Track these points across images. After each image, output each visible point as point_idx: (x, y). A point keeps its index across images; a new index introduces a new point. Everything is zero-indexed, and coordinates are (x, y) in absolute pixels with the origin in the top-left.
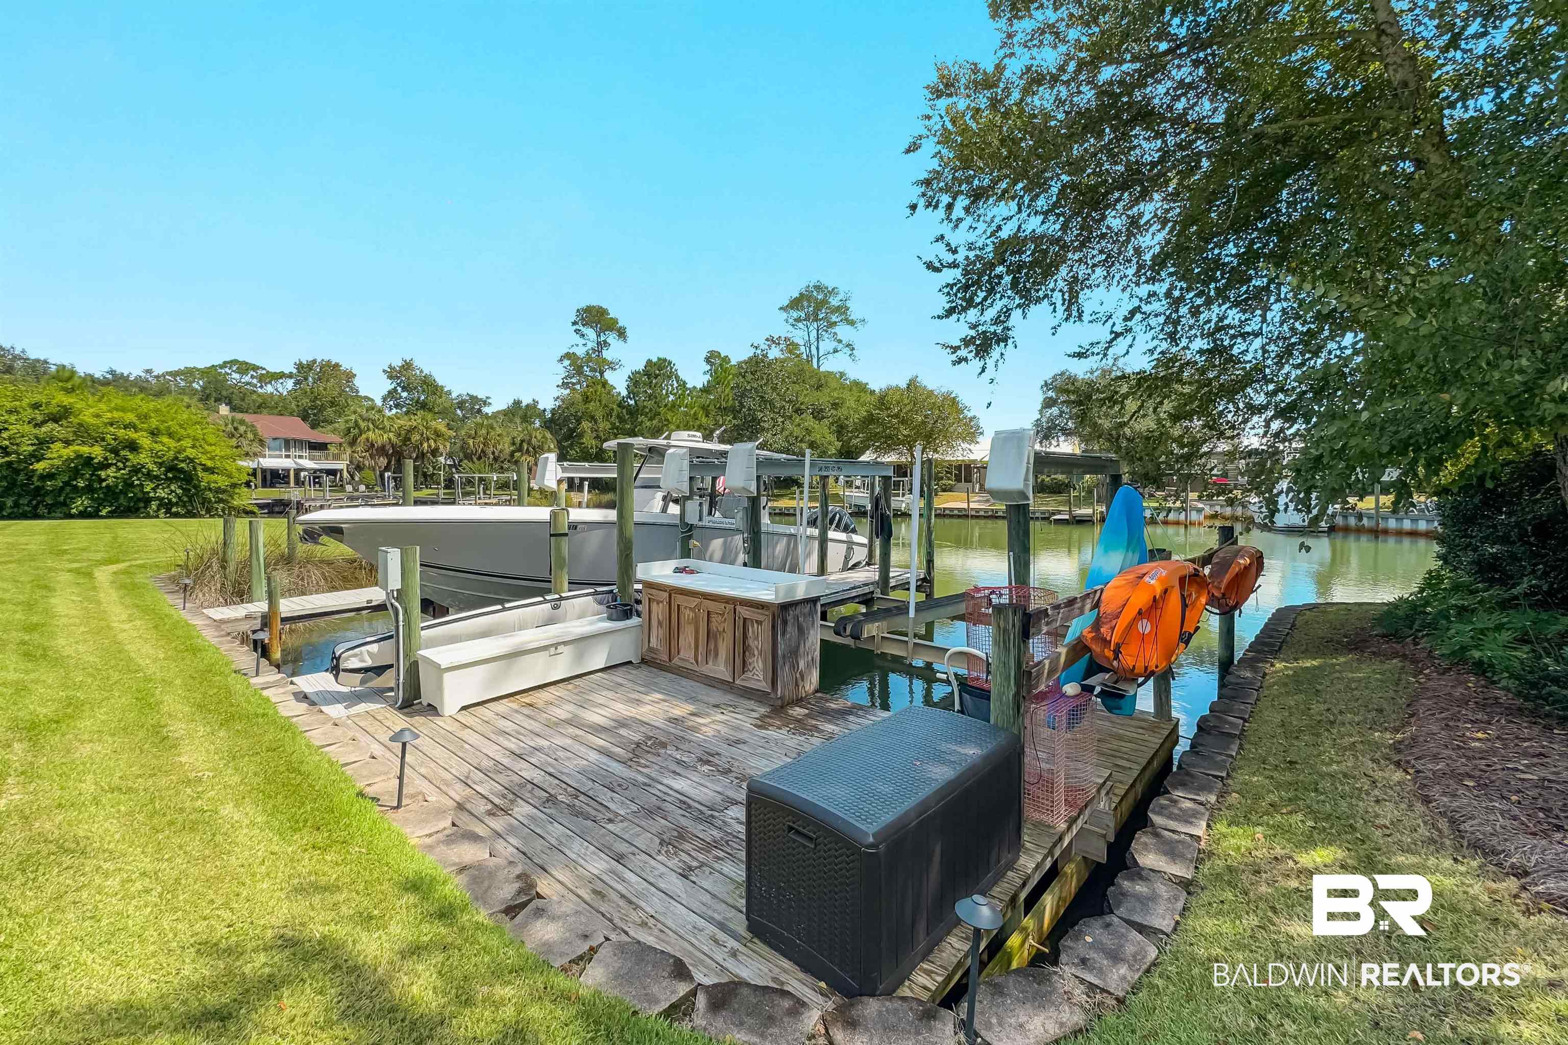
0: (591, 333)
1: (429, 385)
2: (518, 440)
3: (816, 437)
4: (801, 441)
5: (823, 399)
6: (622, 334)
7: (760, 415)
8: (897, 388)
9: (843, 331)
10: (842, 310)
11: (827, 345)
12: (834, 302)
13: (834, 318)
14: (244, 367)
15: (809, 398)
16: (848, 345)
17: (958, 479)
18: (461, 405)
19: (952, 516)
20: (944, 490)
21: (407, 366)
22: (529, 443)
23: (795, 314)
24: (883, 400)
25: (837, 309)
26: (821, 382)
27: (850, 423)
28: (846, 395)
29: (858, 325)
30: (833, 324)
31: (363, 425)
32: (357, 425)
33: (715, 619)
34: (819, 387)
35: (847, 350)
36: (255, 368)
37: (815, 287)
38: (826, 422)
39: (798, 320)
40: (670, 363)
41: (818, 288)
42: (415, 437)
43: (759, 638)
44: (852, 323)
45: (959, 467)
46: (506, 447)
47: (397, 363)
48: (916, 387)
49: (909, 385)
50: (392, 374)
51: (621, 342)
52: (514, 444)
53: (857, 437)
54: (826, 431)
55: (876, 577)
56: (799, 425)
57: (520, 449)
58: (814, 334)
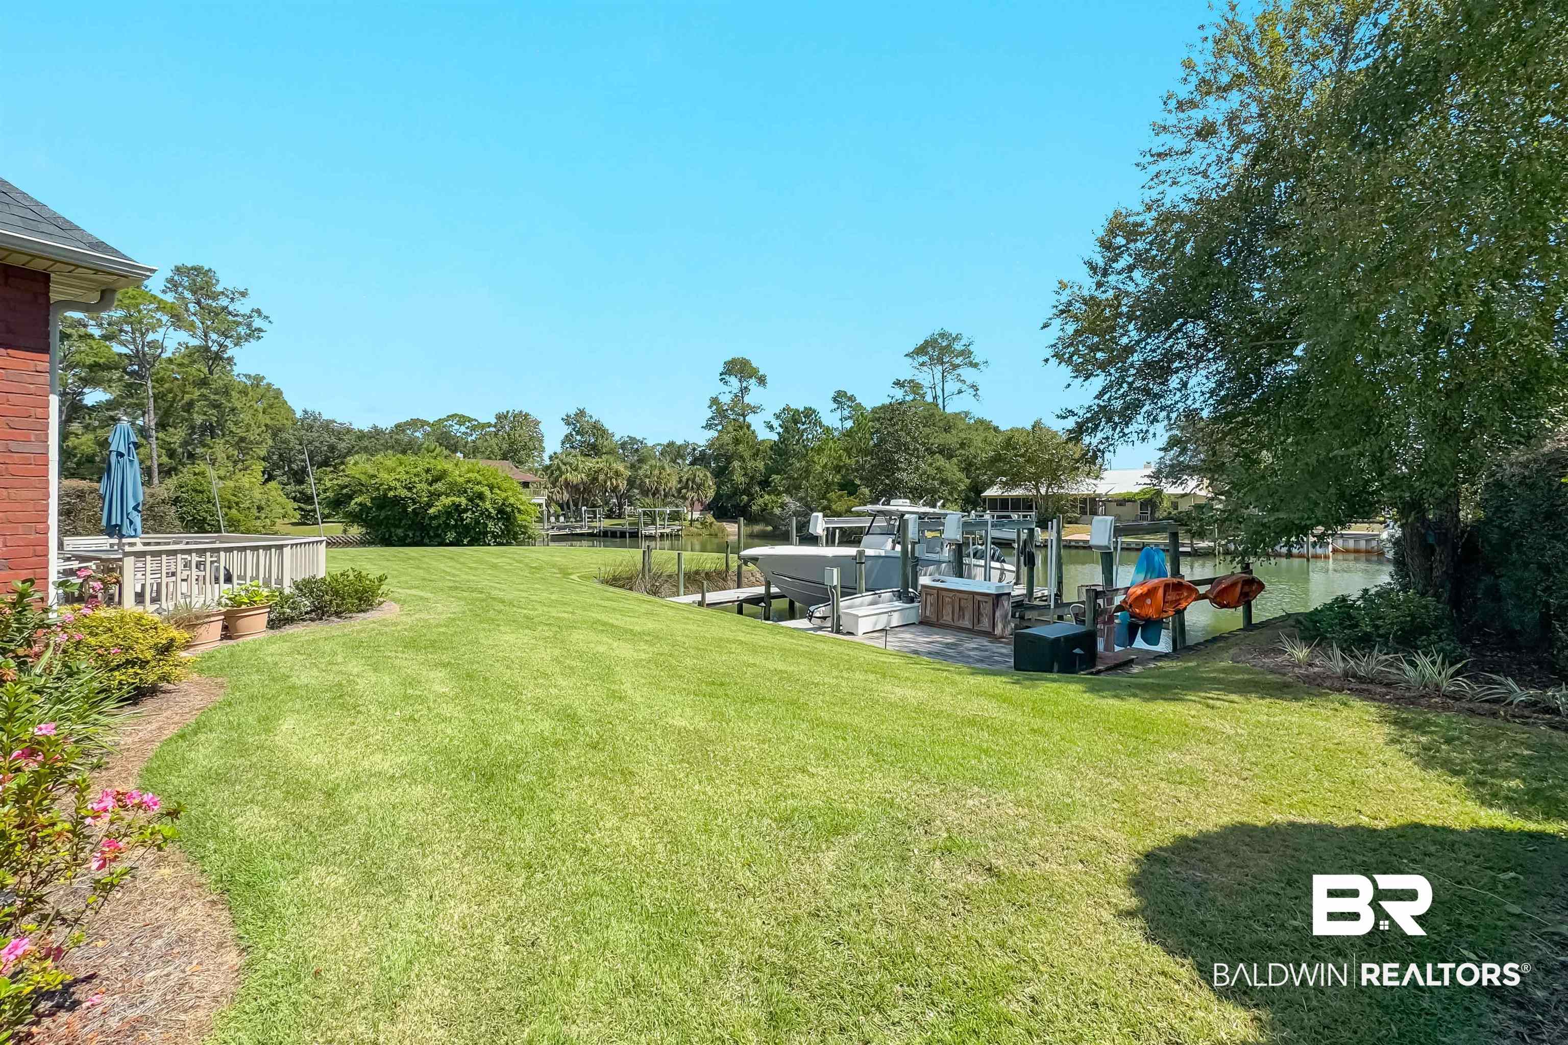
0: (734, 381)
1: (598, 430)
2: (684, 479)
3: (949, 475)
4: (933, 479)
5: (951, 439)
6: (762, 381)
7: (896, 457)
8: (1021, 431)
9: (967, 373)
10: (966, 353)
11: (952, 386)
12: (958, 346)
13: (958, 361)
14: (462, 420)
15: (939, 439)
16: (973, 386)
17: (1083, 512)
18: (623, 446)
19: (1077, 547)
20: (1070, 523)
21: (581, 413)
22: (693, 481)
23: (922, 359)
24: (1009, 443)
25: (961, 353)
26: (949, 424)
27: (978, 461)
28: (973, 435)
29: (982, 367)
30: (955, 367)
31: (563, 467)
32: (559, 468)
33: (963, 602)
34: (947, 429)
35: (971, 391)
36: (470, 420)
37: (940, 335)
38: (955, 460)
39: (923, 364)
40: (814, 411)
41: (943, 335)
42: (601, 477)
43: (987, 609)
44: (975, 365)
45: (1084, 501)
46: (674, 483)
47: (572, 412)
48: (1041, 429)
49: (1034, 427)
50: (567, 421)
51: (761, 388)
52: (680, 481)
53: (985, 474)
54: (956, 469)
55: (1025, 592)
56: (931, 464)
57: (686, 487)
58: (938, 376)
